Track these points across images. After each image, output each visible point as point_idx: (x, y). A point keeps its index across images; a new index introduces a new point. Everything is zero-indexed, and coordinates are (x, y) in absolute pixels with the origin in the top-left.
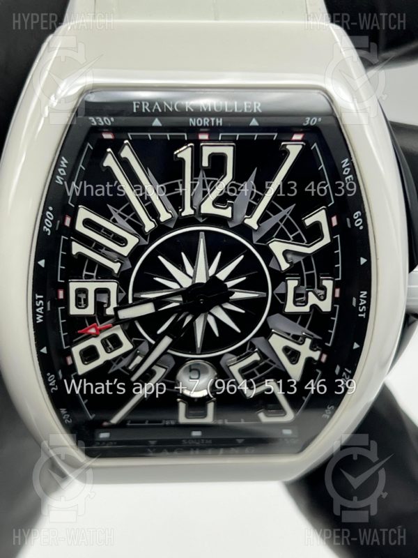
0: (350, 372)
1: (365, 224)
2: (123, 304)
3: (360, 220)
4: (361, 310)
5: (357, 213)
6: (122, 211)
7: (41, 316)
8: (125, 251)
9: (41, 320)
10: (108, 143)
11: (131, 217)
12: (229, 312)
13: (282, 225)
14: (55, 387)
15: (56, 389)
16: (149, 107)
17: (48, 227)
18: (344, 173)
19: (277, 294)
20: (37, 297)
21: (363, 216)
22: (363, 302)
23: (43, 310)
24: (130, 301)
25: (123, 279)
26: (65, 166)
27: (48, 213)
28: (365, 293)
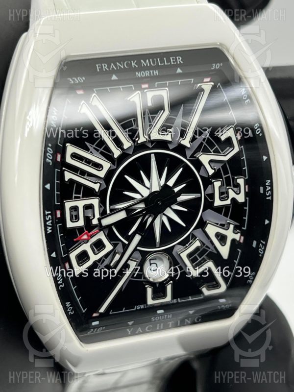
0: (264, 243)
1: (262, 132)
2: (104, 214)
4: (268, 195)
6: (96, 146)
7: (50, 228)
8: (102, 174)
9: (50, 231)
11: (103, 149)
12: (176, 212)
13: (205, 143)
14: (62, 284)
15: (63, 286)
16: (107, 67)
17: (49, 159)
19: (207, 195)
20: (47, 213)
21: (261, 127)
22: (269, 188)
23: (51, 223)
24: (108, 212)
25: (102, 195)
26: (55, 114)
27: (49, 148)
28: (269, 181)
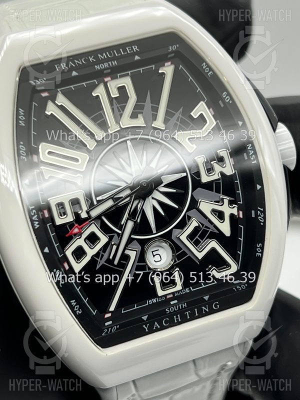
0: (262, 209)
1: (232, 99)
2: (91, 206)
3: (228, 97)
4: (252, 159)
5: (224, 93)
7: (37, 223)
9: (38, 226)
10: (47, 98)
12: (165, 194)
13: (179, 123)
16: (66, 66)
18: (206, 71)
19: (193, 174)
21: (229, 94)
22: (251, 152)
23: (37, 217)
28: (250, 145)
